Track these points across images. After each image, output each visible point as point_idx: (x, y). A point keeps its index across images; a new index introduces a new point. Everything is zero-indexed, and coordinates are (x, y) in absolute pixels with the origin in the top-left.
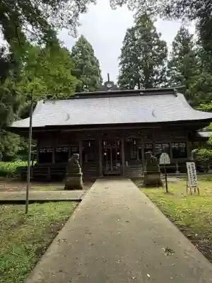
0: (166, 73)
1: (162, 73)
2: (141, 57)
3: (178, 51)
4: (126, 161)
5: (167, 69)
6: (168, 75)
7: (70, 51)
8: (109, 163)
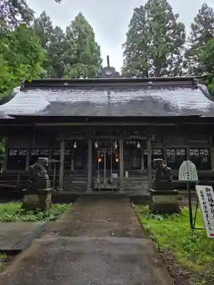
0: (182, 64)
1: (177, 64)
2: (152, 44)
3: (199, 35)
4: (125, 170)
5: (184, 59)
6: (185, 66)
7: (64, 32)
8: (102, 174)
